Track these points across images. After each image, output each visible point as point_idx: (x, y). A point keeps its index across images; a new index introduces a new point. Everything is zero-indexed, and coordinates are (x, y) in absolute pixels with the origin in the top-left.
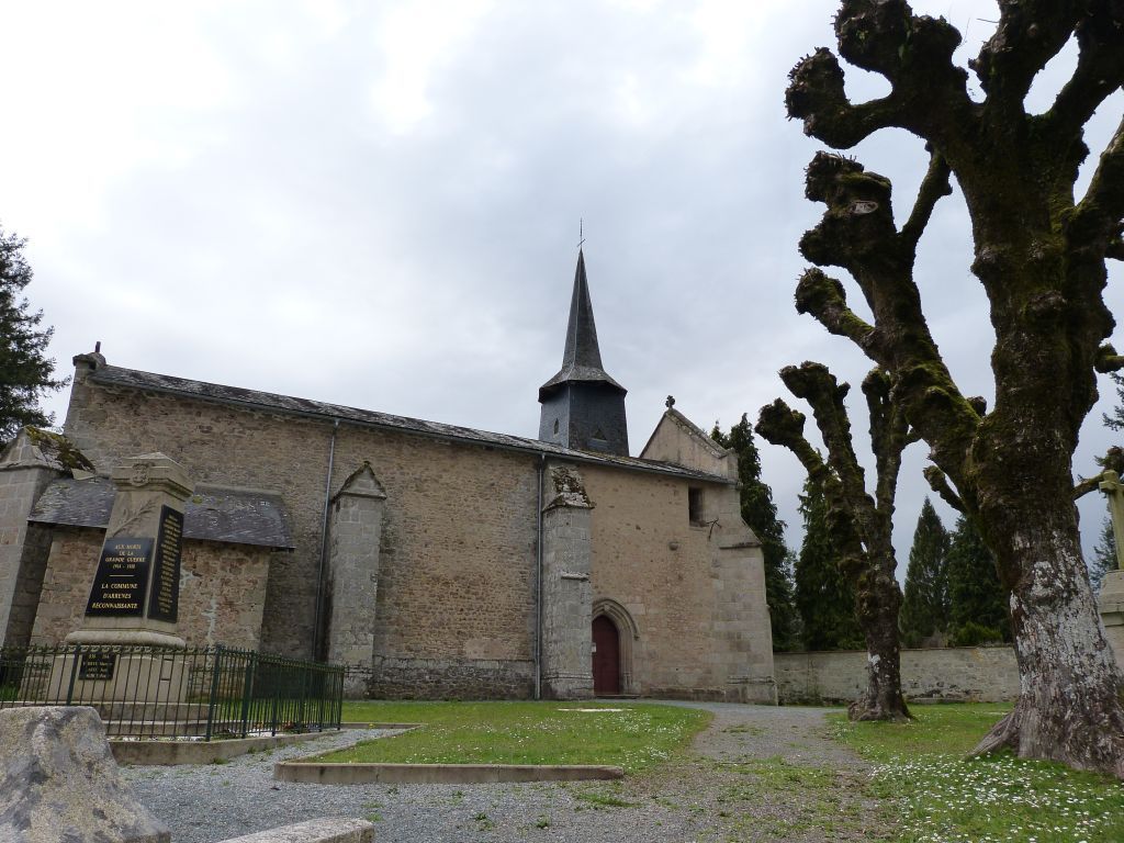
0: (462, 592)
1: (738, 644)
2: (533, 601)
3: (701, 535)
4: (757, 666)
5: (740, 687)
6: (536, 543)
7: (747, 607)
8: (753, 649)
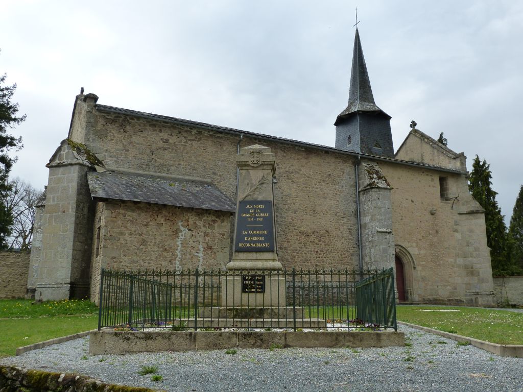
0: (316, 241)
1: (471, 271)
2: (356, 246)
3: (447, 206)
4: (484, 285)
5: (474, 297)
6: (356, 211)
7: (477, 249)
8: (481, 275)
